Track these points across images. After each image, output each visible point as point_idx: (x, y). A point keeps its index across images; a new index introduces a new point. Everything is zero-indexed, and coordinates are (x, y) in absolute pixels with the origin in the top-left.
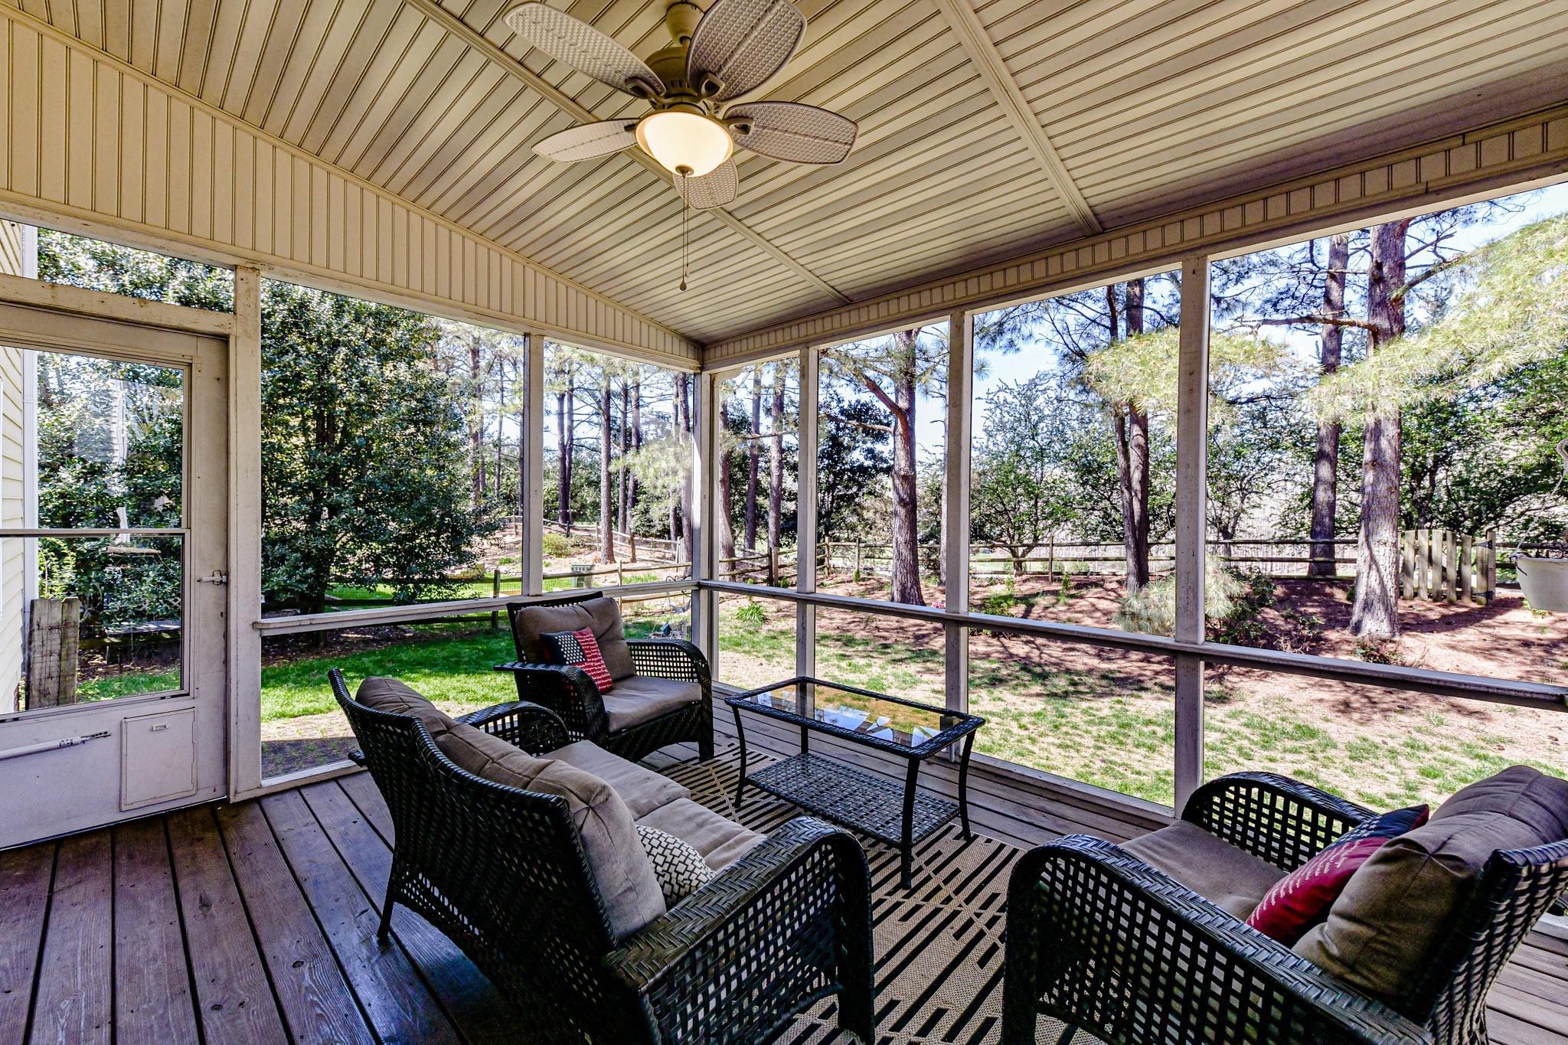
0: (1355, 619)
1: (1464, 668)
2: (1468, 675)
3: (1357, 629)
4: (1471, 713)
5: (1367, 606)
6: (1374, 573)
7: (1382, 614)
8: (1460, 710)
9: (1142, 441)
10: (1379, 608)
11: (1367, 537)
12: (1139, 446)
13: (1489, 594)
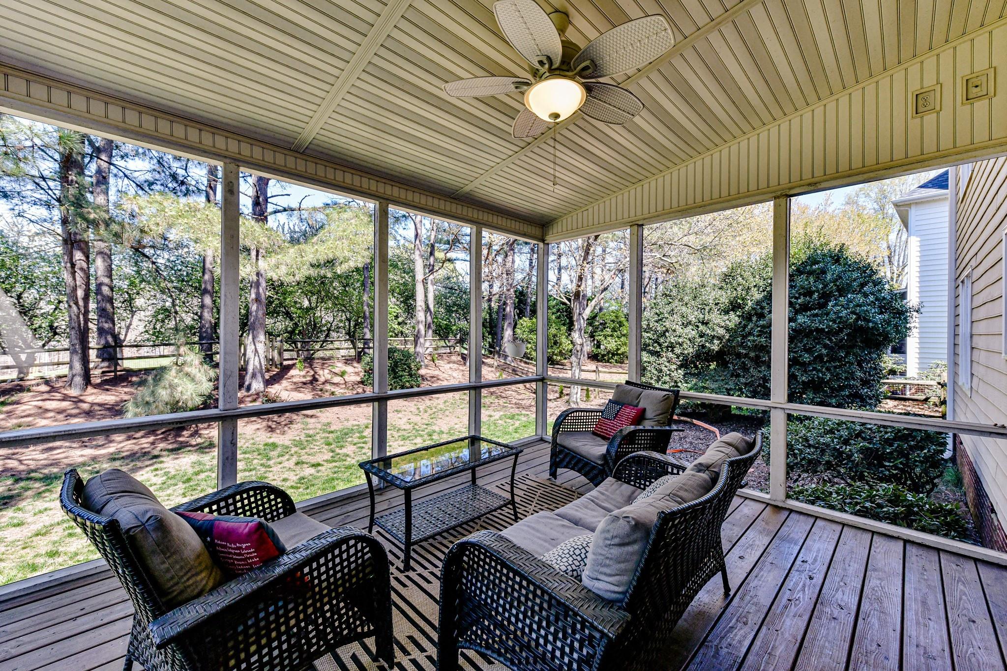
0: (247, 383)
1: (296, 399)
2: (298, 401)
3: (249, 388)
4: (312, 416)
5: (254, 376)
6: (257, 358)
7: (260, 379)
8: (307, 416)
9: (85, 265)
10: (259, 376)
11: (253, 339)
12: (82, 269)
13: (281, 364)
